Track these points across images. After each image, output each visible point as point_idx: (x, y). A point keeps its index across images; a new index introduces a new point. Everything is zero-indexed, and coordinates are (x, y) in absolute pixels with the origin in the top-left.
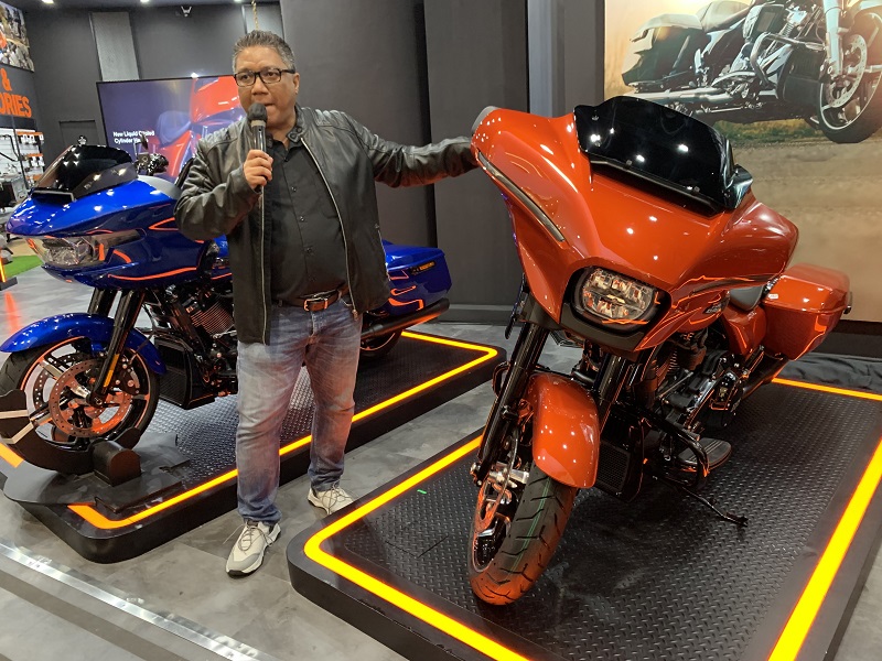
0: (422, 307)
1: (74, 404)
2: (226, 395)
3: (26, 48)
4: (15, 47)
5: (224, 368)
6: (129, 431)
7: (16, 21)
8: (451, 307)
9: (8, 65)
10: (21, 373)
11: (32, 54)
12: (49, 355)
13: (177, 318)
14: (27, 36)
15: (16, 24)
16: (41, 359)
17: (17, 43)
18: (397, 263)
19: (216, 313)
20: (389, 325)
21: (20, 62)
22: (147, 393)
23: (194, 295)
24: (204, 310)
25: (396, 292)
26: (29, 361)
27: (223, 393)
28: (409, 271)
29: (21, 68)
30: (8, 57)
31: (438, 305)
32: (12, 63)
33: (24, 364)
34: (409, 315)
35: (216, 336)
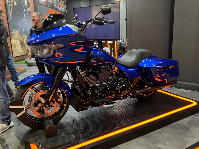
0: (166, 82)
1: (40, 105)
2: (92, 107)
3: (66, 7)
4: (63, 7)
5: (92, 98)
6: (57, 117)
7: (64, 1)
8: (178, 82)
9: (61, 11)
10: (23, 92)
11: (67, 9)
12: (33, 87)
13: (78, 78)
14: (66, 5)
15: (64, 2)
16: (30, 88)
17: (64, 6)
18: (160, 65)
19: (92, 77)
20: (153, 88)
21: (64, 11)
22: (65, 104)
23: (85, 71)
24: (88, 76)
25: (158, 76)
26: (26, 89)
27: (91, 106)
28: (164, 68)
29: (64, 12)
30: (61, 9)
31: (173, 82)
32: (62, 11)
33: (24, 90)
34: (162, 85)
35: (91, 86)
